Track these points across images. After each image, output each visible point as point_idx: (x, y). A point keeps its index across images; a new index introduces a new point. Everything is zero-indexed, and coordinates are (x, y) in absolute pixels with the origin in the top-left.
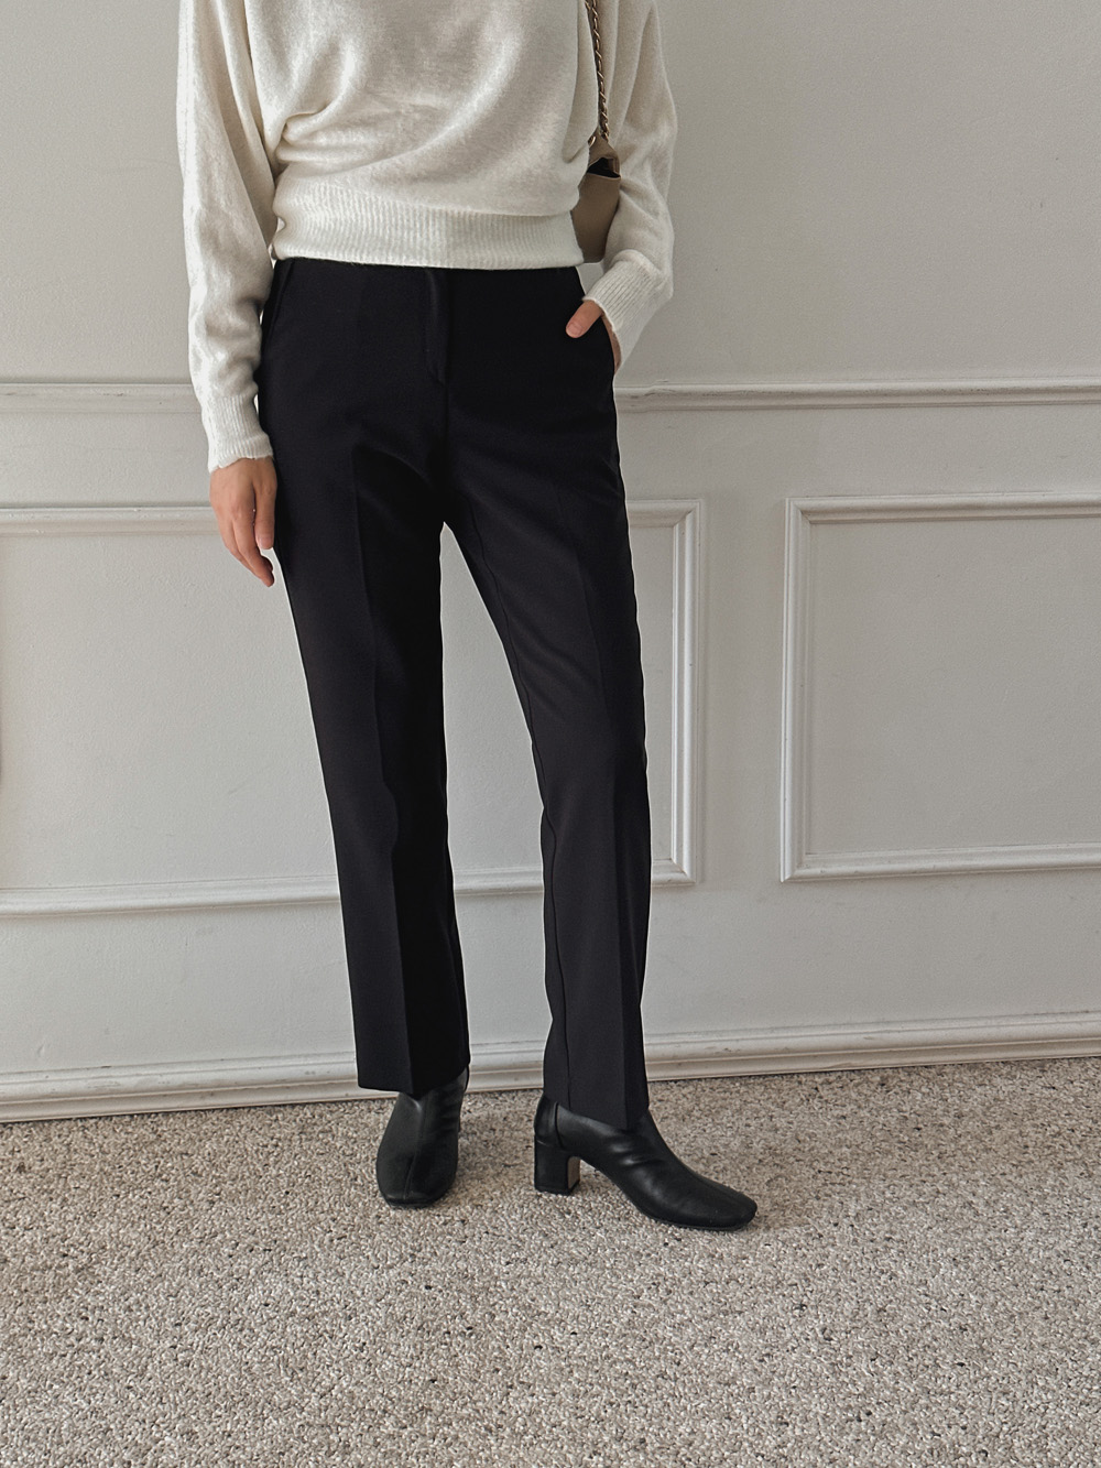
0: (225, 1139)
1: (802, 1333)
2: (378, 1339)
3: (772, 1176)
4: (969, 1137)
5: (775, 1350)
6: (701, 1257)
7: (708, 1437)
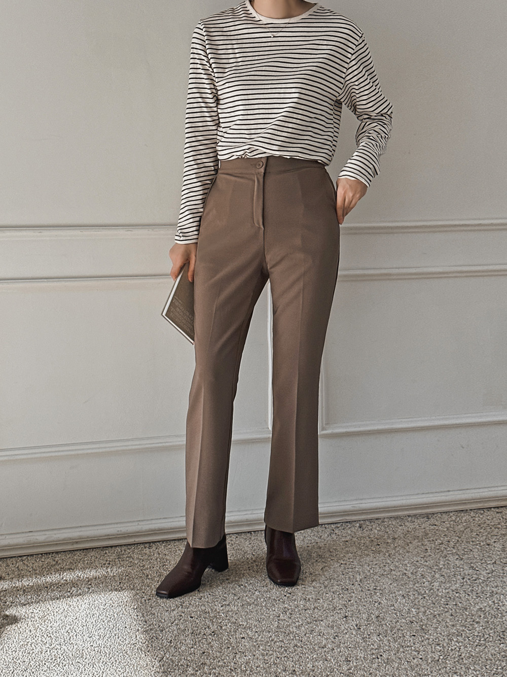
0: (86, 562)
1: (348, 627)
2: (176, 638)
3: (323, 566)
4: (400, 547)
5: (339, 634)
6: (301, 600)
7: (320, 668)
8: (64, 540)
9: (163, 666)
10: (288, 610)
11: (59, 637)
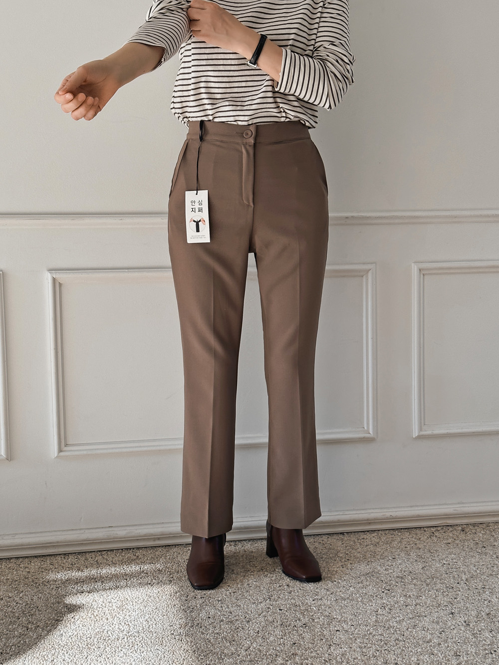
1: (455, 623)
2: (264, 629)
3: (423, 565)
5: (445, 629)
6: (401, 596)
8: (145, 536)
9: (250, 655)
10: (387, 605)
11: (138, 625)
